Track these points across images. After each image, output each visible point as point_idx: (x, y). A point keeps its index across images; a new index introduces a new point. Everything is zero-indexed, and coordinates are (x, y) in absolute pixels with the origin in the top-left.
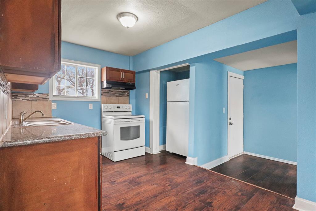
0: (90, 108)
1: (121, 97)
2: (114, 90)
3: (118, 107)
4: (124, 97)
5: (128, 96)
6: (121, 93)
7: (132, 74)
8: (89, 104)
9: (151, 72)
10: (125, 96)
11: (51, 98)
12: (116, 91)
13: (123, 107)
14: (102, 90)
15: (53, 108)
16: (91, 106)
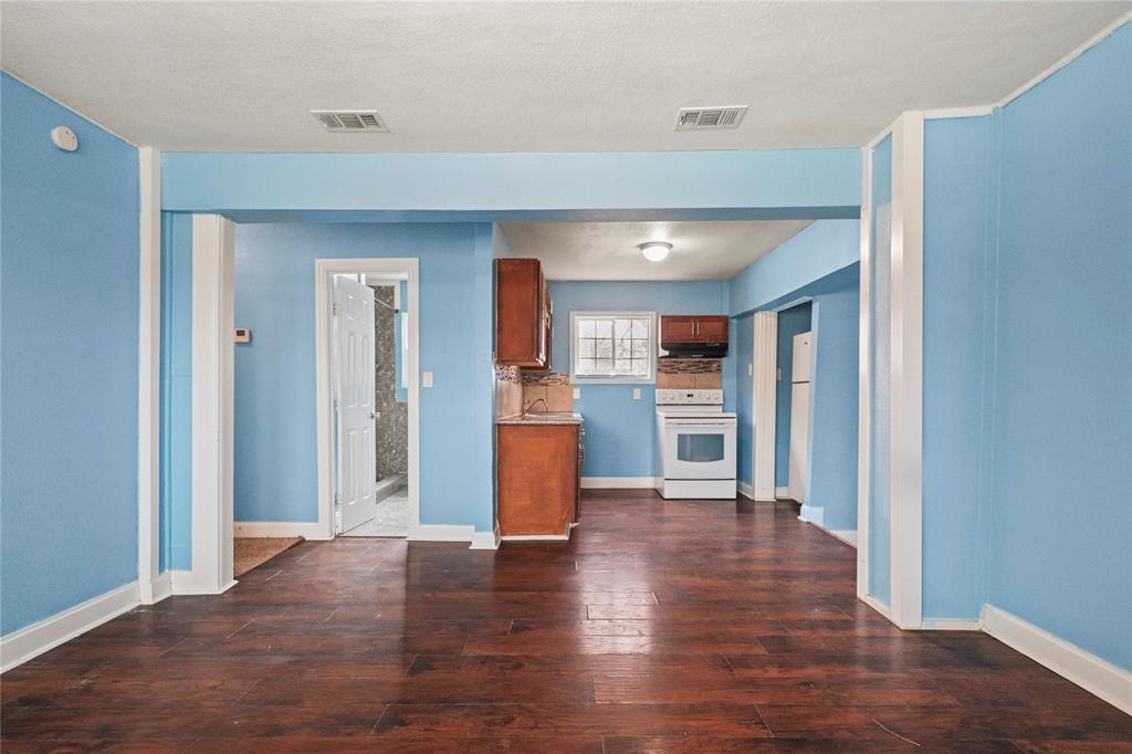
0: (635, 398)
1: (702, 373)
2: (683, 360)
3: (689, 395)
4: (708, 375)
5: (719, 370)
6: (702, 366)
7: (721, 324)
8: (635, 390)
9: (756, 315)
10: (713, 371)
11: (572, 381)
12: (688, 362)
13: (700, 395)
14: (659, 362)
15: (575, 397)
16: (637, 394)
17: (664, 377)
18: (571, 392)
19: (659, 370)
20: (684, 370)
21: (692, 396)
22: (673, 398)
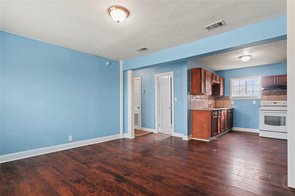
0: (253, 103)
2: (274, 91)
3: (274, 103)
4: (285, 95)
6: (282, 92)
11: (231, 98)
12: (276, 91)
13: (280, 103)
14: (263, 92)
15: (232, 103)
16: (254, 102)
17: (265, 97)
19: (263, 95)
20: (274, 94)
21: (276, 103)
22: (267, 104)
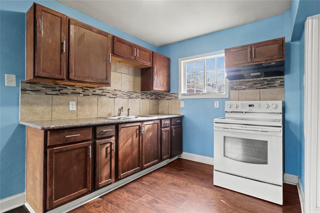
0: (215, 107)
1: (266, 88)
2: (250, 79)
3: (250, 106)
4: (272, 89)
5: (282, 85)
6: (266, 83)
8: (215, 102)
10: (276, 87)
11: (180, 97)
12: (255, 80)
13: (260, 106)
14: (231, 83)
15: (181, 106)
16: (217, 105)
17: (234, 93)
18: (179, 104)
19: (231, 88)
20: (251, 87)
21: (253, 105)
22: (237, 108)
